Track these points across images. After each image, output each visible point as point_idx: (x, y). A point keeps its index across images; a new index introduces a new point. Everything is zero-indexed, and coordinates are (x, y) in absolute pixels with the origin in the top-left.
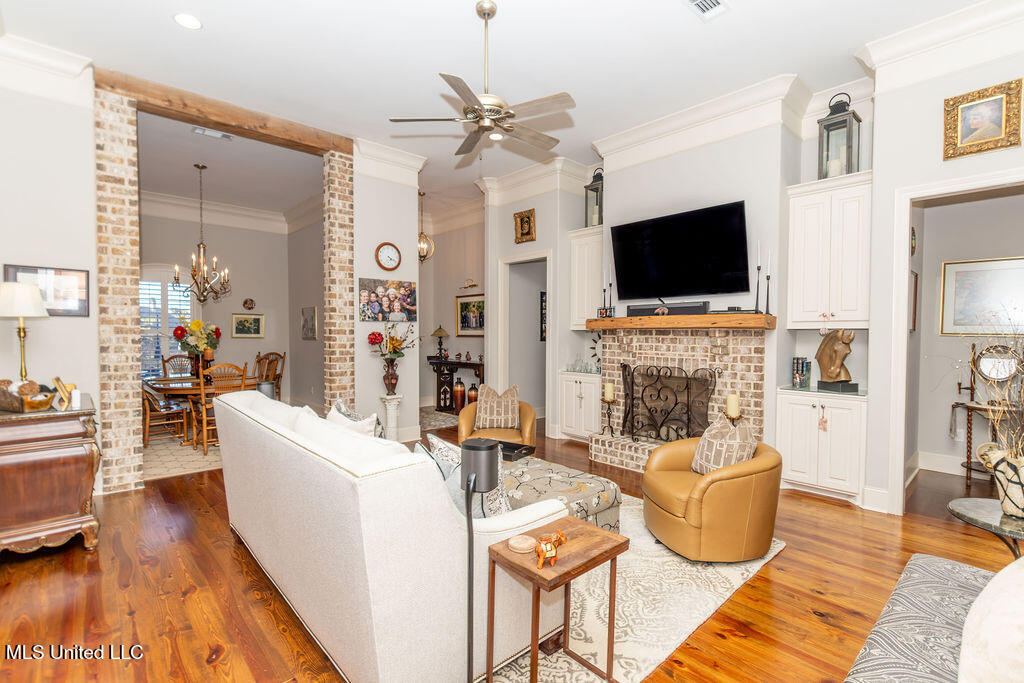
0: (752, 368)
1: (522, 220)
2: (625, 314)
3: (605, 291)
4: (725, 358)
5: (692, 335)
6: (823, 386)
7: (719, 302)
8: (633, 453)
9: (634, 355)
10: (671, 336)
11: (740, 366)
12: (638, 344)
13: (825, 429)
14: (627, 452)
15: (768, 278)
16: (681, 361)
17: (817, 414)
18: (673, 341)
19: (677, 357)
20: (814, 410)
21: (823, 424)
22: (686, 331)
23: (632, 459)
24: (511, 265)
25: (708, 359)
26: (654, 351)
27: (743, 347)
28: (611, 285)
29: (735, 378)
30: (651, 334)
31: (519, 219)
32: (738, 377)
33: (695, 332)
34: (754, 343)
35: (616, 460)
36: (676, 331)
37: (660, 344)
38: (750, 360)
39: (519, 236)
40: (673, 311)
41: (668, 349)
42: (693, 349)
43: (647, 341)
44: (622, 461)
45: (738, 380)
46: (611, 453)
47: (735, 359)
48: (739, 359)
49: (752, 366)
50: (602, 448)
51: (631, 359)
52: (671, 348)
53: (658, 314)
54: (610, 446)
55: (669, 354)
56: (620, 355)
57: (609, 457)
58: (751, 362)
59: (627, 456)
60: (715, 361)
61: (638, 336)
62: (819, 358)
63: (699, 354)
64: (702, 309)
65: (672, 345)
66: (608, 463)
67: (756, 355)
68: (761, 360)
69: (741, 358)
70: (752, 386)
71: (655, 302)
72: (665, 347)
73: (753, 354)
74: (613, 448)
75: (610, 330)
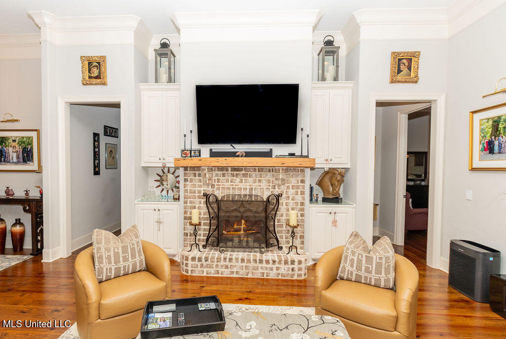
0: (299, 193)
1: (89, 63)
2: (208, 156)
3: (185, 136)
4: (282, 187)
5: (259, 171)
6: (325, 200)
7: (280, 150)
8: (227, 263)
9: (213, 186)
10: (243, 172)
11: (291, 191)
12: (216, 178)
13: (335, 226)
14: (222, 263)
15: (308, 136)
16: (251, 189)
17: (332, 217)
18: (245, 175)
19: (248, 187)
20: (330, 215)
21: (335, 222)
22: (254, 169)
23: (227, 267)
24: (71, 104)
25: (270, 188)
26: (230, 183)
28: (191, 132)
29: (289, 199)
30: (227, 170)
31: (87, 63)
32: (290, 198)
33: (261, 169)
34: (300, 177)
35: (212, 271)
36: (246, 168)
37: (235, 178)
38: (298, 187)
39: (87, 78)
40: (248, 154)
41: (241, 182)
42: (260, 181)
43: (224, 176)
44: (218, 271)
45: (290, 201)
46: (207, 266)
48: (291, 187)
49: (299, 191)
50: (199, 264)
51: (210, 189)
52: (243, 181)
53: (238, 156)
54: (206, 261)
55: (242, 185)
56: (200, 186)
57: (205, 270)
58: (298, 189)
59: (222, 266)
60: (275, 189)
61: (217, 172)
62: (320, 184)
63: (264, 185)
64: (269, 154)
65: (244, 179)
66: (205, 274)
67: (301, 184)
69: (292, 186)
70: (299, 204)
71: (228, 147)
72: (238, 180)
73: (300, 184)
74: (209, 262)
75: (190, 167)
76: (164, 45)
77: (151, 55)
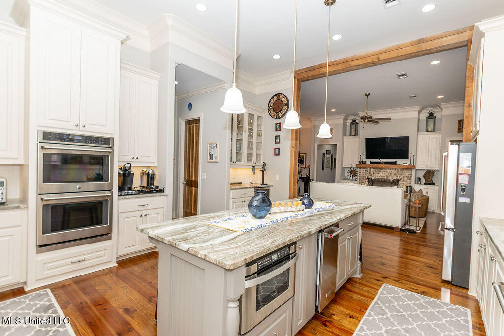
0: (409, 179)
2: (369, 164)
3: (361, 156)
4: (401, 176)
6: (426, 184)
7: (400, 162)
9: (371, 175)
11: (405, 178)
12: (372, 172)
15: (414, 156)
16: (387, 177)
18: (384, 171)
20: (425, 190)
21: (427, 193)
22: (389, 169)
25: (395, 176)
26: (378, 174)
27: (406, 173)
28: (363, 154)
30: (377, 169)
32: (405, 181)
33: (391, 169)
34: (409, 172)
36: (385, 169)
37: (380, 172)
38: (408, 177)
40: (386, 163)
41: (383, 173)
42: (391, 173)
43: (376, 171)
47: (404, 177)
53: (381, 164)
55: (383, 175)
56: (366, 175)
60: (397, 177)
61: (373, 170)
62: (424, 176)
63: (393, 175)
64: (395, 163)
68: (411, 177)
69: (406, 176)
71: (378, 160)
73: (409, 175)
76: (354, 121)
77: (348, 124)
